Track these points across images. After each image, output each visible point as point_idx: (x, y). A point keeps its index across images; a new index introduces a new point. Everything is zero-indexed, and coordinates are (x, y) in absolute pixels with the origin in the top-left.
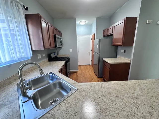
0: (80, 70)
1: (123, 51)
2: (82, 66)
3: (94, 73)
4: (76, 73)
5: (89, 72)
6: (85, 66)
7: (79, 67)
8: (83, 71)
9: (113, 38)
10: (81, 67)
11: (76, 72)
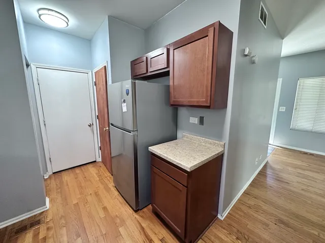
0: (59, 200)
1: (195, 120)
2: (66, 177)
3: (116, 193)
4: (32, 225)
5: (97, 194)
6: (78, 171)
7: (53, 184)
8: (75, 202)
9: (171, 83)
10: (61, 182)
11: (34, 222)
